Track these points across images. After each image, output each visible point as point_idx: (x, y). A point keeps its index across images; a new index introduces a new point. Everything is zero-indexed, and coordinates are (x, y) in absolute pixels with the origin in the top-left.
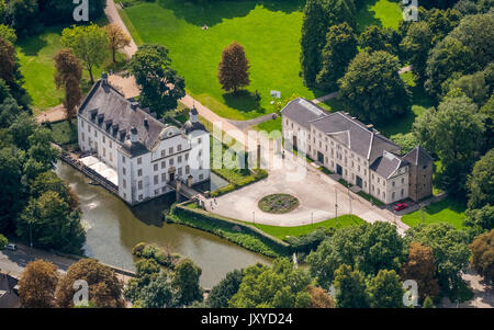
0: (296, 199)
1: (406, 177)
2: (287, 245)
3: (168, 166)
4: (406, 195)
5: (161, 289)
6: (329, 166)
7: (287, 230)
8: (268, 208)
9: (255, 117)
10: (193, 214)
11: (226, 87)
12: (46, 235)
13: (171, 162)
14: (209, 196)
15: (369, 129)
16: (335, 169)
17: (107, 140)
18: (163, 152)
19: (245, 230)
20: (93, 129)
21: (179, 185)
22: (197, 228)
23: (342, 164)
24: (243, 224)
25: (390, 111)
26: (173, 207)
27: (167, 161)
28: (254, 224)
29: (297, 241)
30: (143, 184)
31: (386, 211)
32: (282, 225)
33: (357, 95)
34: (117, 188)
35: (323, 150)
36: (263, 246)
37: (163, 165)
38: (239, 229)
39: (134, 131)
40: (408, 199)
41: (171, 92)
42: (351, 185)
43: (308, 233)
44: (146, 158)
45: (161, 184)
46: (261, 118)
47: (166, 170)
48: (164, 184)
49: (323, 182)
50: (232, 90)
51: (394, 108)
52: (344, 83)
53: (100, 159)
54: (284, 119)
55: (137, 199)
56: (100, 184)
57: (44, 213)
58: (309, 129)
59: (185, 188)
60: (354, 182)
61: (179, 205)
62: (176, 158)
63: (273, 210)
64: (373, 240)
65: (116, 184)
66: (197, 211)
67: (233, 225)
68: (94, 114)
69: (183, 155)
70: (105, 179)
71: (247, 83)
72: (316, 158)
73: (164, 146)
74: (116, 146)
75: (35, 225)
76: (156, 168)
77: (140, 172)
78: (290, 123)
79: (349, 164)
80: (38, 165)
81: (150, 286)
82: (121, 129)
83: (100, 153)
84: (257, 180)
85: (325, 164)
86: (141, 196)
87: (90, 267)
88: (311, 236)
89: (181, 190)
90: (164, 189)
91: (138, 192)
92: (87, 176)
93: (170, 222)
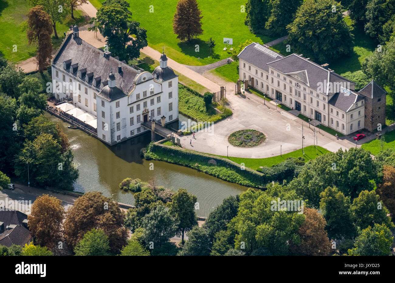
0: (262, 134)
1: (362, 110)
2: (262, 174)
3: (142, 109)
4: (362, 126)
5: (162, 216)
6: (287, 103)
7: (259, 161)
8: (238, 143)
9: (211, 62)
10: (171, 151)
11: (181, 36)
12: (41, 174)
13: (145, 104)
14: (182, 134)
15: (325, 67)
16: (293, 106)
17: (83, 87)
18: (138, 96)
19: (221, 163)
20: (67, 78)
21: (153, 126)
22: (175, 163)
23: (301, 100)
24: (219, 158)
25: (338, 52)
26: (151, 145)
27: (141, 103)
28: (228, 157)
29: (270, 171)
30: (121, 125)
31: (346, 141)
32: (253, 157)
33: (307, 39)
34: (96, 130)
35: (281, 89)
36: (239, 177)
37: (138, 108)
38: (215, 162)
39: (112, 78)
40: (364, 130)
41: (134, 42)
42: (311, 120)
43: (279, 163)
44: (123, 101)
45: (137, 125)
46: (217, 63)
47: (140, 112)
48: (139, 125)
49: (284, 118)
50: (186, 39)
51: (341, 49)
52: (293, 28)
53: (75, 105)
54: (241, 63)
55: (116, 140)
56: (78, 128)
57: (40, 154)
58: (268, 71)
59: (158, 128)
60: (313, 117)
61: (156, 143)
62: (149, 101)
63: (243, 144)
64: (351, 164)
65: (95, 126)
66: (173, 147)
67: (209, 159)
68: (68, 65)
69: (155, 98)
70: (83, 123)
71: (200, 32)
72: (274, 96)
73: (139, 90)
74: (91, 92)
75: (33, 165)
76: (132, 110)
77: (118, 115)
78: (247, 66)
79: (308, 100)
80: (31, 111)
81: (151, 214)
82: (96, 76)
83: (76, 100)
84: (224, 118)
85: (283, 102)
86: (119, 137)
87: (95, 200)
88: (283, 165)
89: (156, 130)
90: (139, 129)
91: (117, 133)
92: (65, 121)
93: (149, 159)
